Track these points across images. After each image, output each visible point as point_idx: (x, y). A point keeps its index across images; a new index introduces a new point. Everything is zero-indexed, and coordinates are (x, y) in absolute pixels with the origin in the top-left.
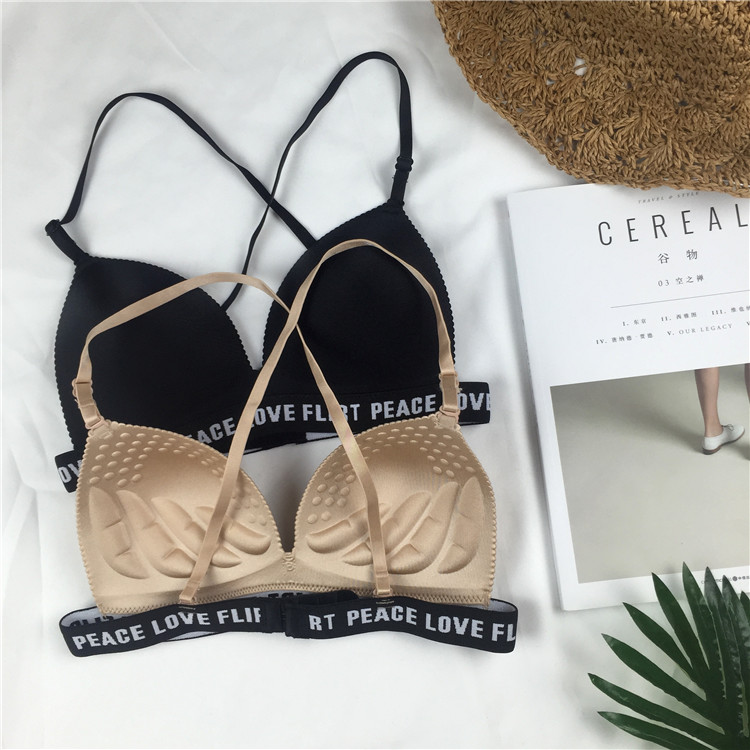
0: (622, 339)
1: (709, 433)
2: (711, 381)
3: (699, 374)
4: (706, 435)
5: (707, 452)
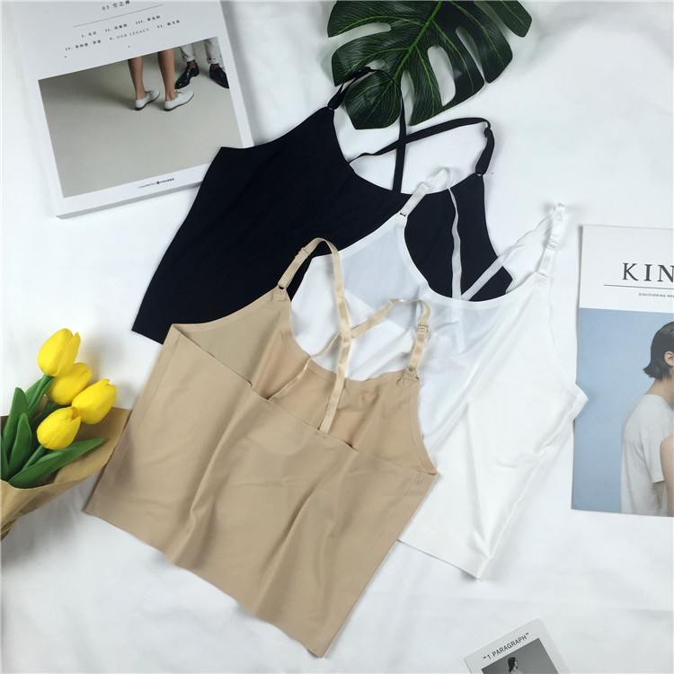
0: (82, 46)
2: (138, 65)
3: (130, 62)
4: (136, 99)
5: (138, 109)
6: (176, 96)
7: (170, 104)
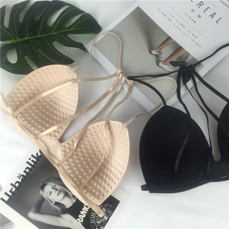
1: (156, 50)
2: (169, 42)
4: (154, 50)
6: (166, 65)
7: (161, 64)
